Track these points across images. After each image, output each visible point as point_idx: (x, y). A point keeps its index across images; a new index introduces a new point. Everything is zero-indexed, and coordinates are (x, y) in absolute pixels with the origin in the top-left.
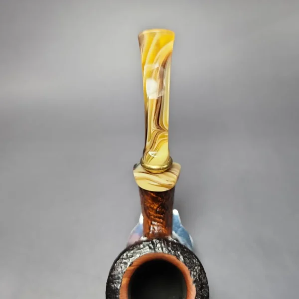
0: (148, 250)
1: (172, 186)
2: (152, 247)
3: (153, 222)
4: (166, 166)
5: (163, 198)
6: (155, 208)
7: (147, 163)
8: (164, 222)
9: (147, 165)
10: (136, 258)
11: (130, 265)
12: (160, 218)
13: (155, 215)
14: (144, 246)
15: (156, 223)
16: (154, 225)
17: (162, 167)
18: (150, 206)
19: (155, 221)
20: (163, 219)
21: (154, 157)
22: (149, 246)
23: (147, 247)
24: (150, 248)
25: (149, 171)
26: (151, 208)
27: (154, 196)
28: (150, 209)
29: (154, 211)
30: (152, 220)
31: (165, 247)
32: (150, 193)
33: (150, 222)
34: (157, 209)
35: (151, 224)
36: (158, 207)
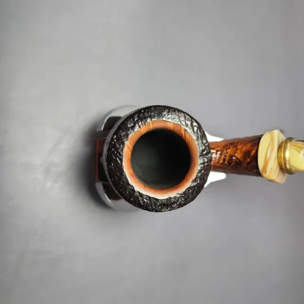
0: (201, 149)
1: (264, 174)
2: (204, 153)
3: (219, 153)
4: (288, 167)
5: (249, 163)
6: (236, 155)
7: (291, 145)
8: (219, 165)
9: (289, 145)
10: (193, 136)
11: (185, 130)
12: (224, 160)
13: (228, 155)
14: (204, 145)
15: (218, 156)
16: (216, 154)
17: (287, 162)
18: (238, 149)
19: (221, 154)
20: (222, 164)
21: (299, 152)
22: (205, 149)
23: (204, 148)
24: (203, 151)
25: (281, 147)
26: (236, 150)
27: (252, 154)
28: (234, 149)
29: (232, 153)
30: (222, 151)
31: (204, 166)
32: (256, 148)
33: (218, 149)
34: (235, 156)
35: (217, 151)
36: (237, 158)
